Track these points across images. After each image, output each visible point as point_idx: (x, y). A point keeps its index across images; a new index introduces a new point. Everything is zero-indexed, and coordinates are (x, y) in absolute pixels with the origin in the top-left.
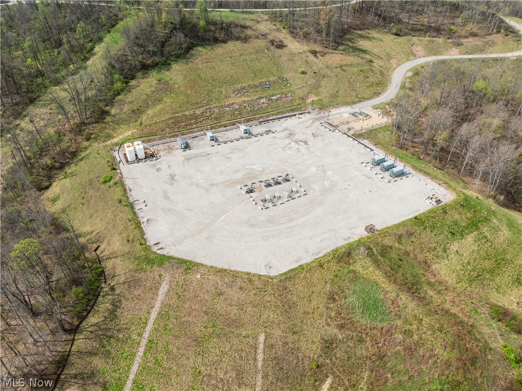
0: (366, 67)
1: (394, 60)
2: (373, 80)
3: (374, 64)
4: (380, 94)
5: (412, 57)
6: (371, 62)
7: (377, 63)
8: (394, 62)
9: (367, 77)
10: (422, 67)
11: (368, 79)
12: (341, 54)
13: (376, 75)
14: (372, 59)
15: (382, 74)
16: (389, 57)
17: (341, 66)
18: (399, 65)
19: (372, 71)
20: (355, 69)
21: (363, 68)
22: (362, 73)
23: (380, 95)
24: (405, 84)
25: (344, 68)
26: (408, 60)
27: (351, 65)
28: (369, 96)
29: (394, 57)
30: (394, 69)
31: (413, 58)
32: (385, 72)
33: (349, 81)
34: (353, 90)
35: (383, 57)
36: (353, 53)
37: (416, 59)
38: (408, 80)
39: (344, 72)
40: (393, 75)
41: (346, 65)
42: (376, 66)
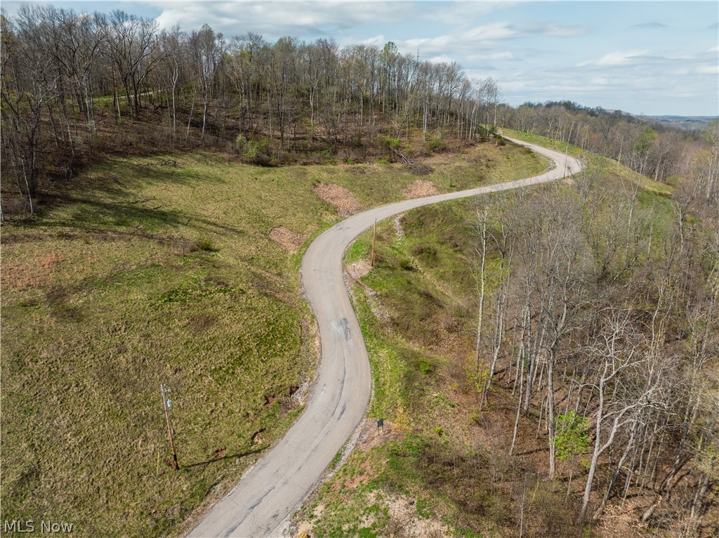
0: (193, 275)
1: (282, 230)
2: (237, 328)
3: (220, 257)
4: (293, 390)
5: (328, 217)
6: (208, 249)
7: (229, 252)
8: (284, 236)
9: (209, 321)
10: (379, 238)
11: (212, 331)
12: (61, 236)
13: (243, 299)
14: (206, 238)
15: (265, 288)
16: (265, 226)
17: (57, 296)
18: (307, 245)
19: (223, 285)
20: (137, 295)
21: (178, 281)
22: (176, 306)
23: (299, 398)
24: (366, 309)
25: (74, 301)
26: (322, 226)
27: (112, 279)
28: (248, 428)
29: (278, 221)
30: (298, 261)
31: (333, 217)
32: (270, 275)
33: (109, 375)
34: (142, 421)
35: (243, 226)
36: (123, 229)
37: (343, 218)
38: (369, 292)
39: (72, 326)
40: (305, 281)
41: (88, 284)
42: (231, 261)
